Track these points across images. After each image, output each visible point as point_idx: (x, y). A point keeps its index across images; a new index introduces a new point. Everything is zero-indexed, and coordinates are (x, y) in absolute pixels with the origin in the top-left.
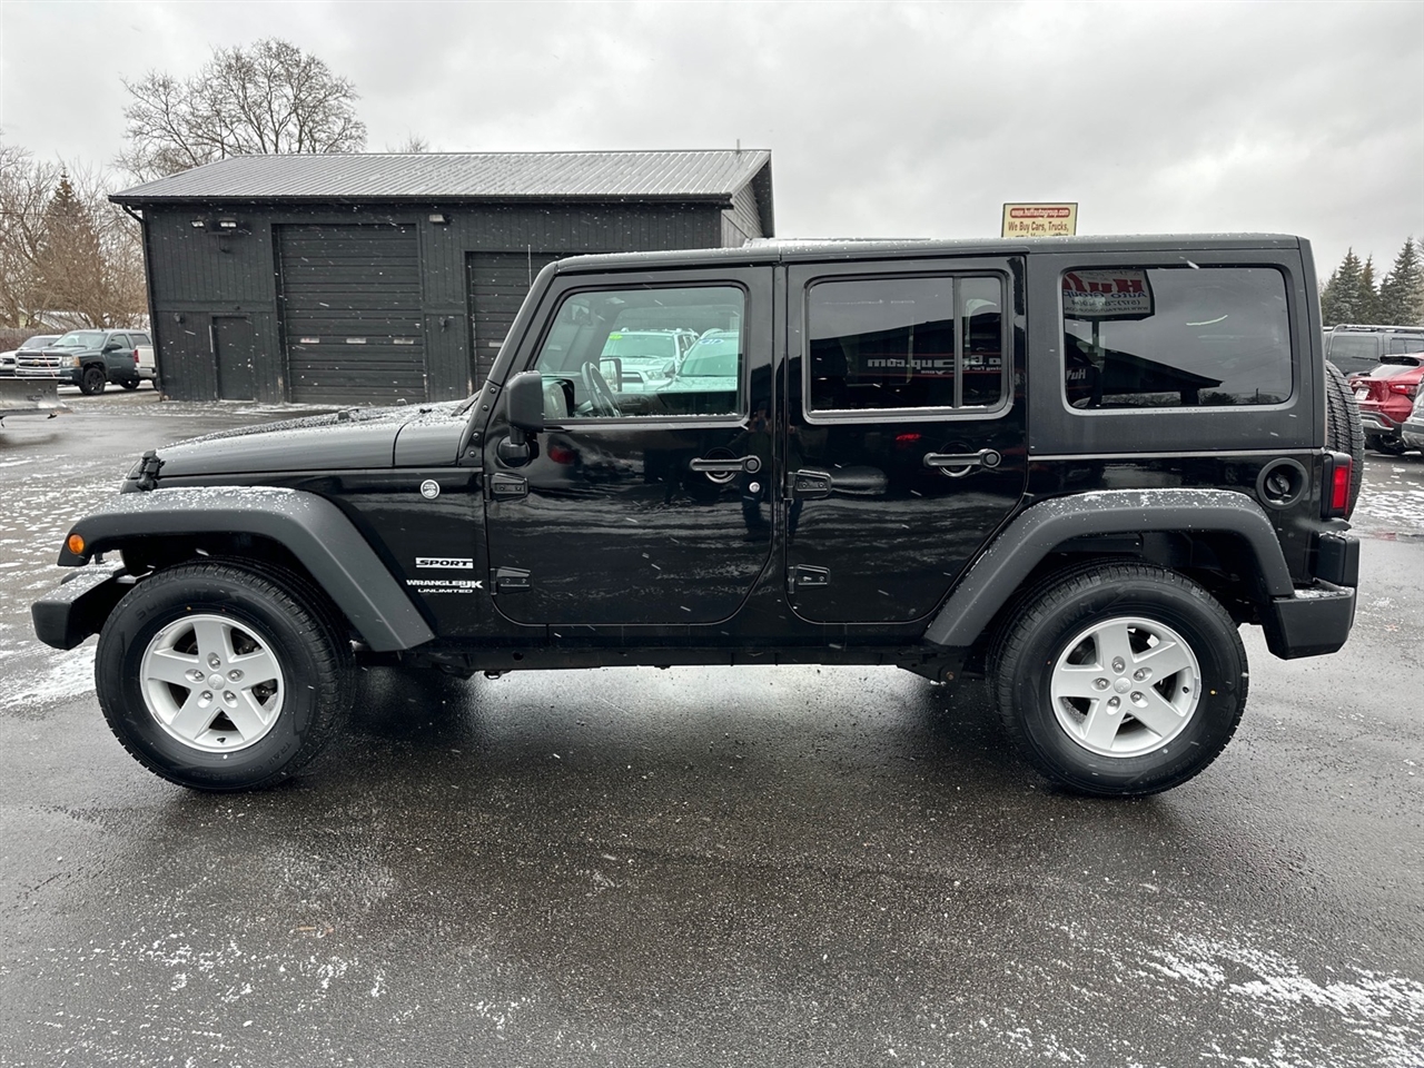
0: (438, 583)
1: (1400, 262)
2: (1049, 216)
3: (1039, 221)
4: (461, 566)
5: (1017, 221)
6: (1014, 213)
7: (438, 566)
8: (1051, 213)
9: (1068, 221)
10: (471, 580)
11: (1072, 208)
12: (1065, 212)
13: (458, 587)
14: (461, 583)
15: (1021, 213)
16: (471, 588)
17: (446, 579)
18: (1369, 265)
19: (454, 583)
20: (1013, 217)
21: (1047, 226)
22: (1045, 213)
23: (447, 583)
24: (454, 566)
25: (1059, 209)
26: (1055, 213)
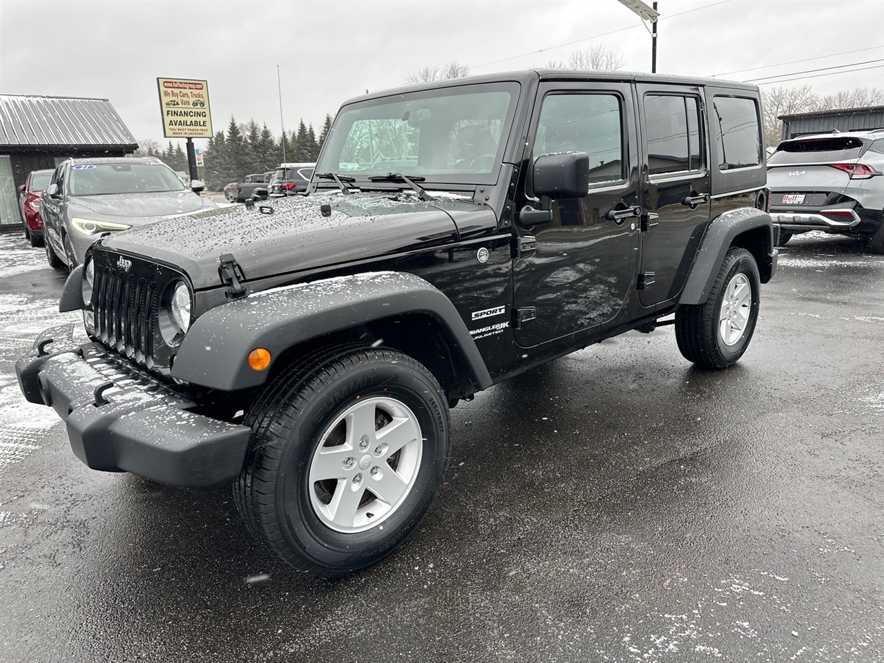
0: (484, 330)
1: (325, 128)
2: (190, 88)
3: (184, 91)
4: (498, 313)
5: (169, 90)
6: (166, 84)
7: (485, 316)
8: (191, 86)
9: (203, 92)
10: (502, 322)
11: (204, 83)
12: (200, 86)
13: (495, 330)
14: (497, 326)
15: (171, 85)
16: (502, 328)
17: (488, 326)
18: (311, 129)
19: (493, 327)
20: (166, 87)
21: (190, 95)
22: (187, 86)
23: (489, 328)
24: (495, 314)
25: (195, 84)
26: (194, 86)
